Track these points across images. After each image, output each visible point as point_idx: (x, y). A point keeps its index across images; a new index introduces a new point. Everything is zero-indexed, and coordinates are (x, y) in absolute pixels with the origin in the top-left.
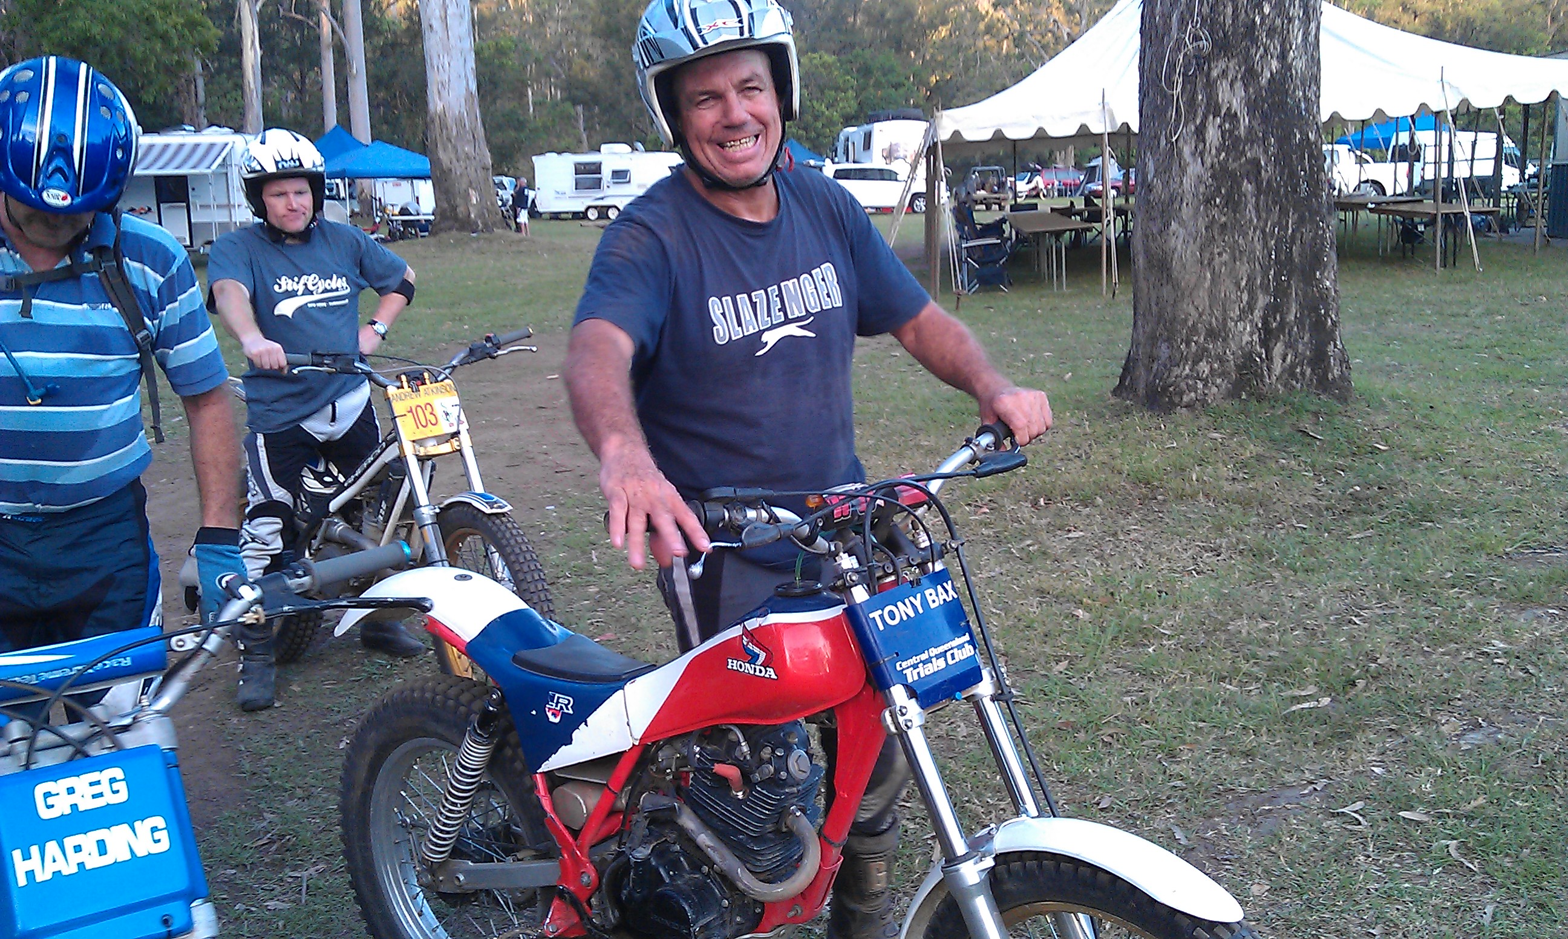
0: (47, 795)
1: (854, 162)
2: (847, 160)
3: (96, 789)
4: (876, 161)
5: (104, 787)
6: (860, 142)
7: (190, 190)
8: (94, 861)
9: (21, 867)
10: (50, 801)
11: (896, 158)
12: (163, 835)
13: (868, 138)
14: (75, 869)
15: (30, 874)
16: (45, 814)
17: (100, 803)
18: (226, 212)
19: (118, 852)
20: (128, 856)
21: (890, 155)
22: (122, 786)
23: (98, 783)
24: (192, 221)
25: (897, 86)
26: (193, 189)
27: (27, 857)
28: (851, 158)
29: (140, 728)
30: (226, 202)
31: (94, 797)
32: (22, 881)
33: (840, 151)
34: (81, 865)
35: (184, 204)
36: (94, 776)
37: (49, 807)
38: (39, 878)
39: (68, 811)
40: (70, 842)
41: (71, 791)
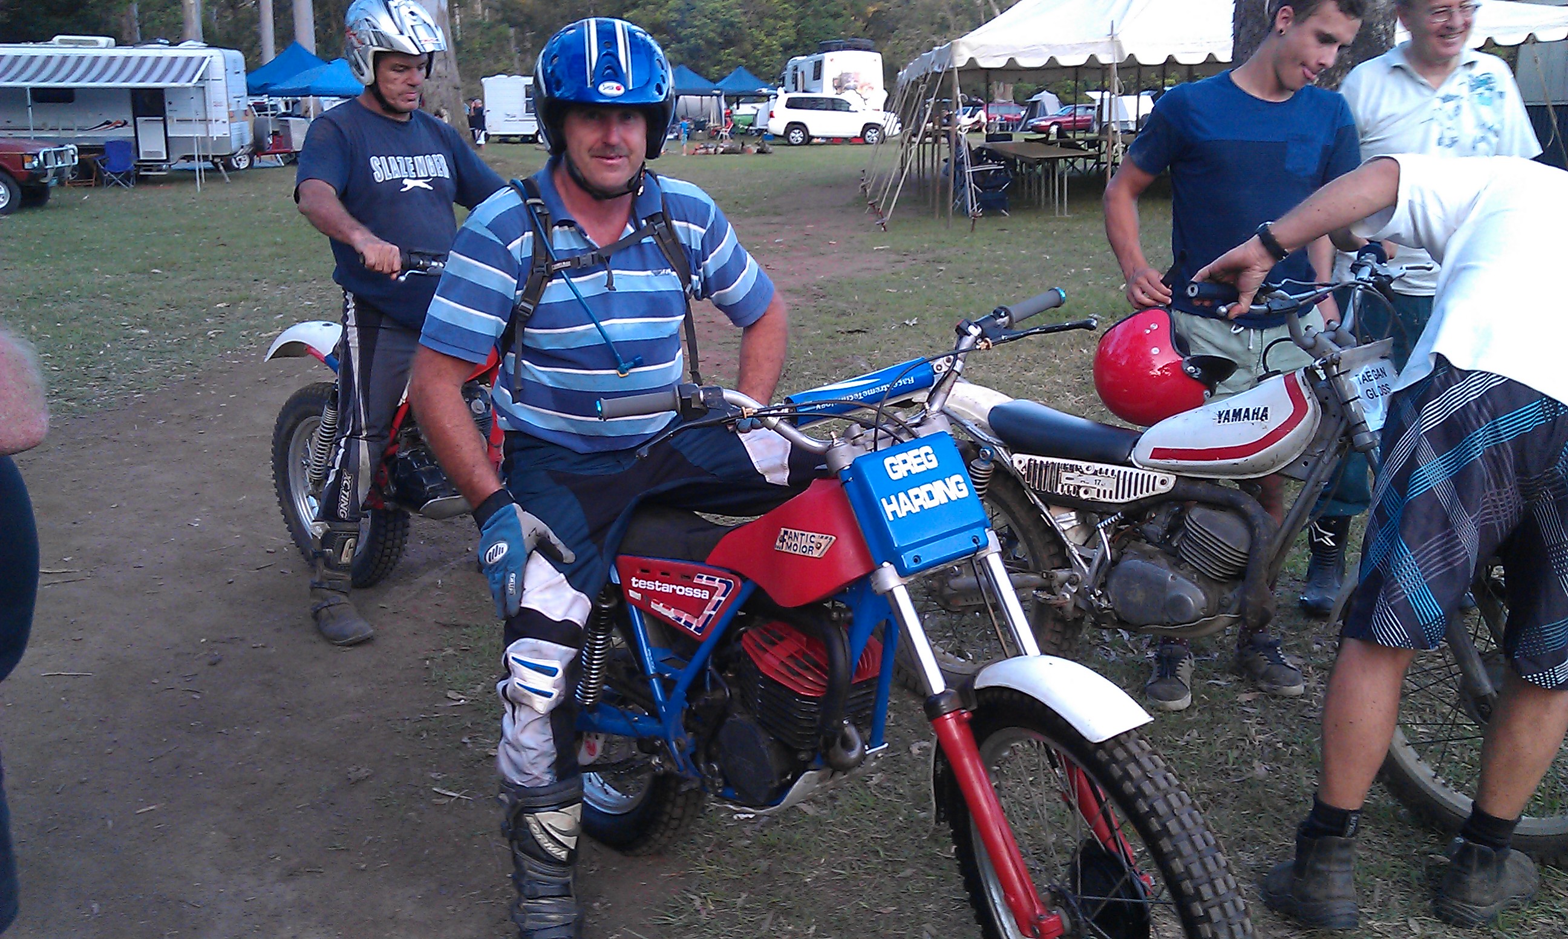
0: (892, 465)
1: (804, 91)
2: (796, 90)
3: (919, 460)
4: (827, 91)
5: (923, 458)
6: (810, 72)
7: (167, 104)
8: (928, 504)
9: (889, 509)
10: (895, 468)
11: (847, 89)
12: (963, 486)
13: (818, 67)
14: (918, 510)
15: (894, 513)
16: (894, 477)
17: (922, 468)
18: (203, 126)
19: (940, 499)
20: (946, 501)
21: (840, 85)
22: (932, 457)
23: (919, 456)
24: (169, 135)
25: (836, 16)
26: (170, 103)
27: (890, 503)
28: (800, 88)
29: (930, 423)
30: (202, 117)
31: (918, 465)
32: (891, 518)
33: (788, 79)
34: (921, 507)
35: (161, 118)
36: (915, 452)
37: (894, 472)
38: (900, 516)
39: (906, 474)
40: (912, 492)
41: (905, 462)
